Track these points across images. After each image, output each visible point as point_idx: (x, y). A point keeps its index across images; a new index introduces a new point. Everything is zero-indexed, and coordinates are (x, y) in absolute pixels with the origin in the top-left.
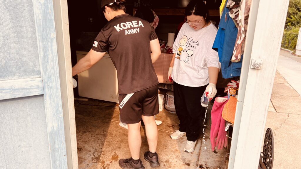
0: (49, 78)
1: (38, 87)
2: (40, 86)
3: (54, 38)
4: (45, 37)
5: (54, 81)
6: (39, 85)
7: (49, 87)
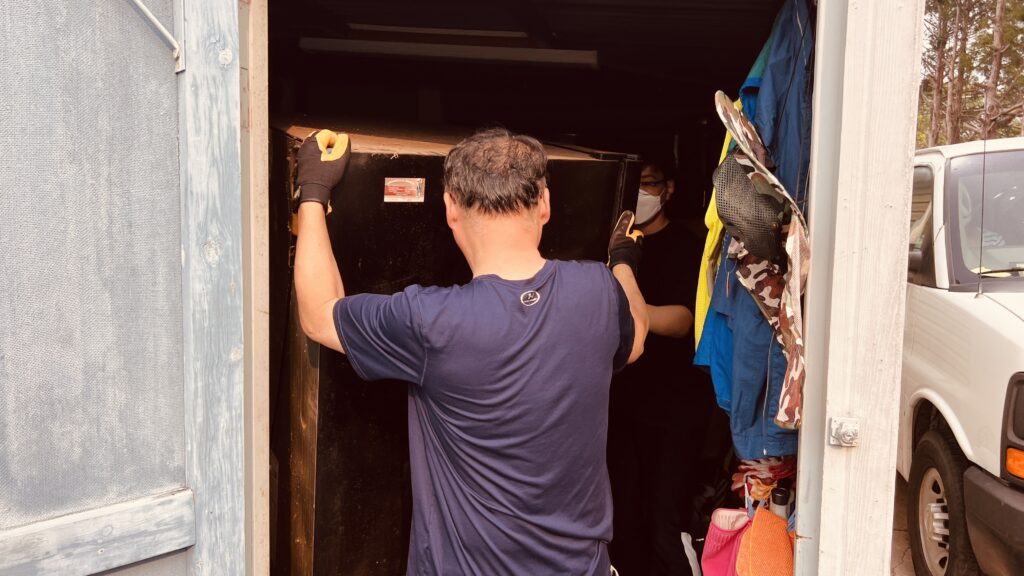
0: (215, 488)
1: (179, 523)
2: (185, 519)
3: (239, 361)
4: (214, 361)
5: (229, 495)
6: (182, 516)
7: (211, 517)
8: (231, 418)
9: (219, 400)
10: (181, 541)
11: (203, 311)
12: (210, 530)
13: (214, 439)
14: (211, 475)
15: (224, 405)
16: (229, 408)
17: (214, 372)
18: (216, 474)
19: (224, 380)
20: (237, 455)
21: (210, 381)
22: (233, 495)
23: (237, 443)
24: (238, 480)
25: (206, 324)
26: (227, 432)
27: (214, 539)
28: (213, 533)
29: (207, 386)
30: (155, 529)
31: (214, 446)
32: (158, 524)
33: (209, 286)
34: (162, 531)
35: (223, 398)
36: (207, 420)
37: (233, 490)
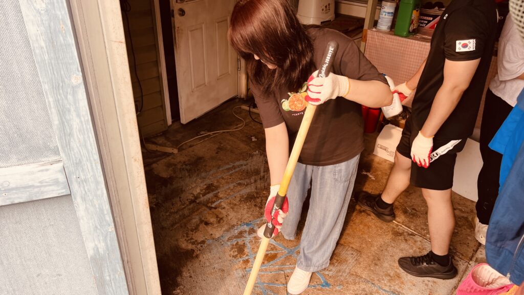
0: (78, 164)
1: (56, 182)
2: (60, 180)
3: (79, 84)
4: (59, 84)
5: (90, 168)
6: (57, 179)
7: (79, 180)
8: (81, 122)
9: (69, 111)
10: (59, 192)
11: (42, 48)
12: (80, 187)
13: (71, 135)
14: (73, 156)
15: (74, 114)
16: (78, 116)
17: (61, 91)
18: (76, 155)
19: (70, 97)
20: (91, 145)
21: (59, 97)
22: (92, 168)
23: (89, 137)
24: (95, 160)
25: (46, 57)
26: (80, 131)
27: (84, 192)
28: (82, 189)
29: (57, 101)
30: (39, 184)
31: (72, 140)
32: (41, 182)
33: (42, 28)
34: (45, 186)
35: (72, 109)
36: (62, 123)
37: (92, 166)
